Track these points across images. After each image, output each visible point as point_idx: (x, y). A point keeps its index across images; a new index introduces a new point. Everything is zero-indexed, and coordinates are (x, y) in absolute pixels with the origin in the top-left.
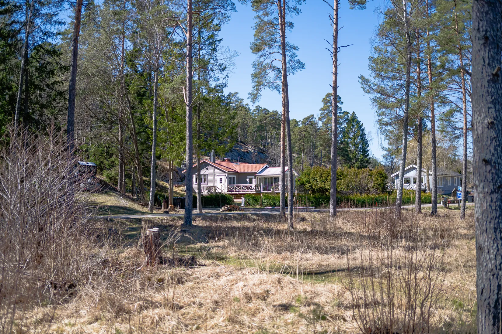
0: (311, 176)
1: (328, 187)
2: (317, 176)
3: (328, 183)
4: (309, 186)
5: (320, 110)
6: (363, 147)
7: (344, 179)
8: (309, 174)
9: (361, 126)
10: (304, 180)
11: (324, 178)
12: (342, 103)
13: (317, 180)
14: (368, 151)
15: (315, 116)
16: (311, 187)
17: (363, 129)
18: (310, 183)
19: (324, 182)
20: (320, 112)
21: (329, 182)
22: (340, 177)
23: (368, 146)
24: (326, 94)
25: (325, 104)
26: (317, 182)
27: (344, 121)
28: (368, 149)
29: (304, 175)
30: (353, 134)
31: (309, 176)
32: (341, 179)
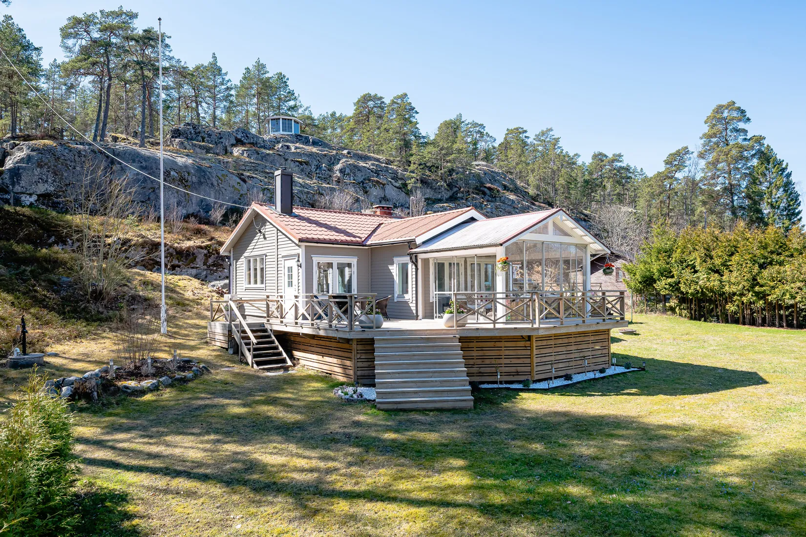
0: (676, 255)
1: (734, 289)
2: (695, 254)
3: (734, 276)
4: (670, 285)
5: (701, 138)
6: (789, 205)
7: (789, 262)
8: (669, 252)
9: (783, 170)
10: (655, 268)
11: (718, 262)
12: (749, 119)
13: (694, 267)
14: (799, 212)
15: (691, 149)
16: (675, 287)
17: (789, 175)
18: (673, 277)
19: (717, 272)
20: (702, 141)
21: (735, 274)
22: (775, 257)
23: (799, 205)
24: (714, 107)
25: (712, 127)
26: (696, 272)
27: (753, 156)
28: (800, 208)
29: (654, 255)
30: (767, 184)
31: (669, 257)
32: (781, 264)
